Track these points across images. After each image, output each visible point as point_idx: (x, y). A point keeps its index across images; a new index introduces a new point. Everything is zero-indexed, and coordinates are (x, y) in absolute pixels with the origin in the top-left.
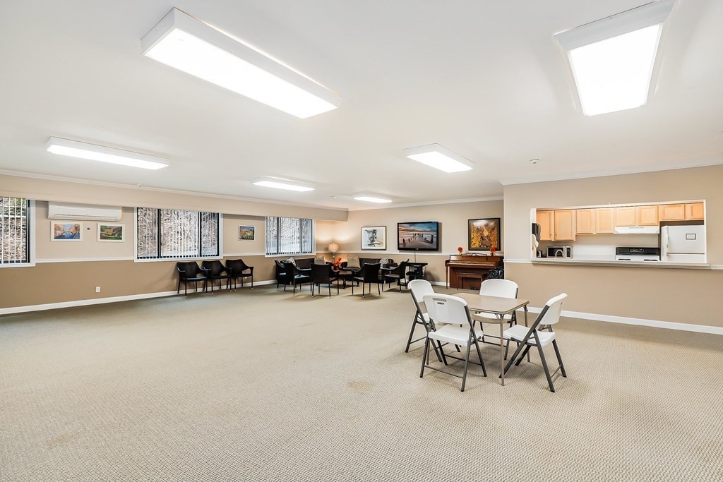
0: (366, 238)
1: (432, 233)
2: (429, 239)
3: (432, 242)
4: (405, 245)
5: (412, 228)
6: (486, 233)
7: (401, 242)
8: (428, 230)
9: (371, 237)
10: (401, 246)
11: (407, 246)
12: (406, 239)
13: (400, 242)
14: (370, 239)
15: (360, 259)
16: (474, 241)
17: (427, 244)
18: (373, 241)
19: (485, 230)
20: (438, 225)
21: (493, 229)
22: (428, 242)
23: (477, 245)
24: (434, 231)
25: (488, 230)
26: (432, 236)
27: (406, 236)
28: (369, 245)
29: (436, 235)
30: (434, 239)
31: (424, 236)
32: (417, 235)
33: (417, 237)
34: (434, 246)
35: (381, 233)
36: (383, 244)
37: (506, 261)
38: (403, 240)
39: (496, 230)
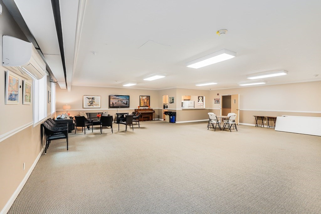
0: (86, 102)
1: (127, 100)
2: (126, 103)
3: (127, 104)
4: (113, 105)
5: (117, 98)
8: (125, 99)
9: (91, 101)
10: (111, 106)
11: (114, 106)
12: (114, 102)
13: (110, 104)
14: (90, 102)
15: (86, 113)
16: (141, 104)
17: (125, 105)
19: (145, 100)
20: (129, 96)
22: (125, 104)
23: (143, 105)
24: (128, 100)
28: (89, 106)
29: (128, 101)
30: (128, 103)
31: (123, 101)
32: (120, 101)
33: (120, 102)
34: (127, 106)
35: (97, 99)
36: (99, 105)
37: (177, 109)
38: (113, 103)
39: (149, 100)
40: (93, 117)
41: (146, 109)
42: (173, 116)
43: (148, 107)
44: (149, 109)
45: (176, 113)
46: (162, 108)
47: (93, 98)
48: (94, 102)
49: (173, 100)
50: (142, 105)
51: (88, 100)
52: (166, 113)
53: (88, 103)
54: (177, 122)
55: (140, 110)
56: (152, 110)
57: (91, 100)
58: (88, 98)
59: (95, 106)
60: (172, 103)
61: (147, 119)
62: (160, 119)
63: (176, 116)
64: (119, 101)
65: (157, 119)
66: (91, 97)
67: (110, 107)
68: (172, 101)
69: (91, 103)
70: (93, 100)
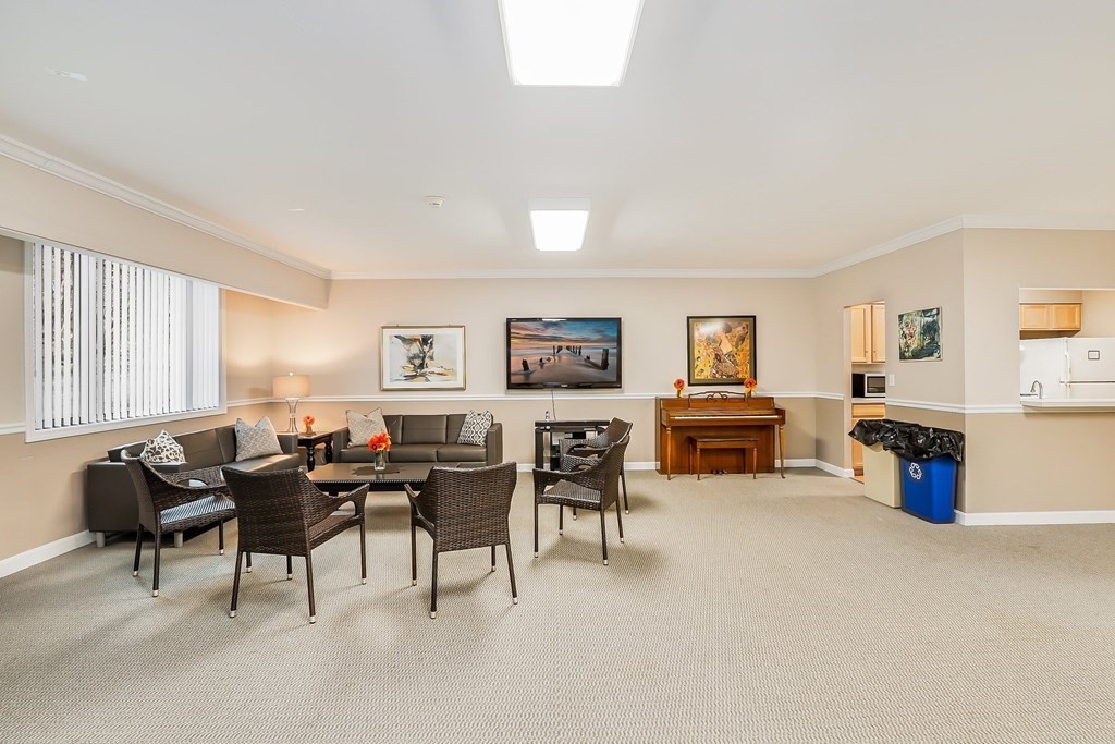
0: (396, 358)
1: (605, 346)
2: (598, 360)
3: (605, 365)
4: (529, 375)
5: (548, 332)
6: (726, 348)
7: (517, 366)
8: (597, 337)
9: (415, 357)
10: (514, 379)
11: (535, 377)
12: (532, 360)
13: (513, 369)
14: (411, 359)
15: (384, 417)
16: (699, 363)
17: (593, 371)
18: (421, 366)
21: (742, 339)
22: (595, 366)
23: (706, 374)
24: (610, 340)
25: (730, 341)
26: (606, 351)
27: (531, 352)
28: (410, 377)
29: (613, 351)
30: (612, 360)
31: (585, 353)
32: (564, 351)
33: (565, 356)
34: (607, 375)
35: (447, 345)
36: (454, 373)
37: (970, 409)
38: (525, 363)
39: (747, 342)
40: (417, 437)
41: (725, 400)
42: (936, 467)
43: (740, 383)
44: (747, 400)
45: (961, 437)
46: (843, 392)
47: (425, 340)
48: (432, 358)
49: (931, 330)
50: (705, 369)
51: (401, 348)
52: (868, 432)
53: (404, 362)
54: (968, 518)
55: (688, 403)
56: (767, 402)
57: (415, 348)
58: (404, 340)
59: (435, 382)
60: (917, 355)
61: (733, 460)
62: (827, 466)
63: (960, 464)
64: (560, 348)
65: (811, 462)
66: (418, 333)
67: (511, 386)
68: (926, 343)
69: (417, 362)
70: (426, 348)
